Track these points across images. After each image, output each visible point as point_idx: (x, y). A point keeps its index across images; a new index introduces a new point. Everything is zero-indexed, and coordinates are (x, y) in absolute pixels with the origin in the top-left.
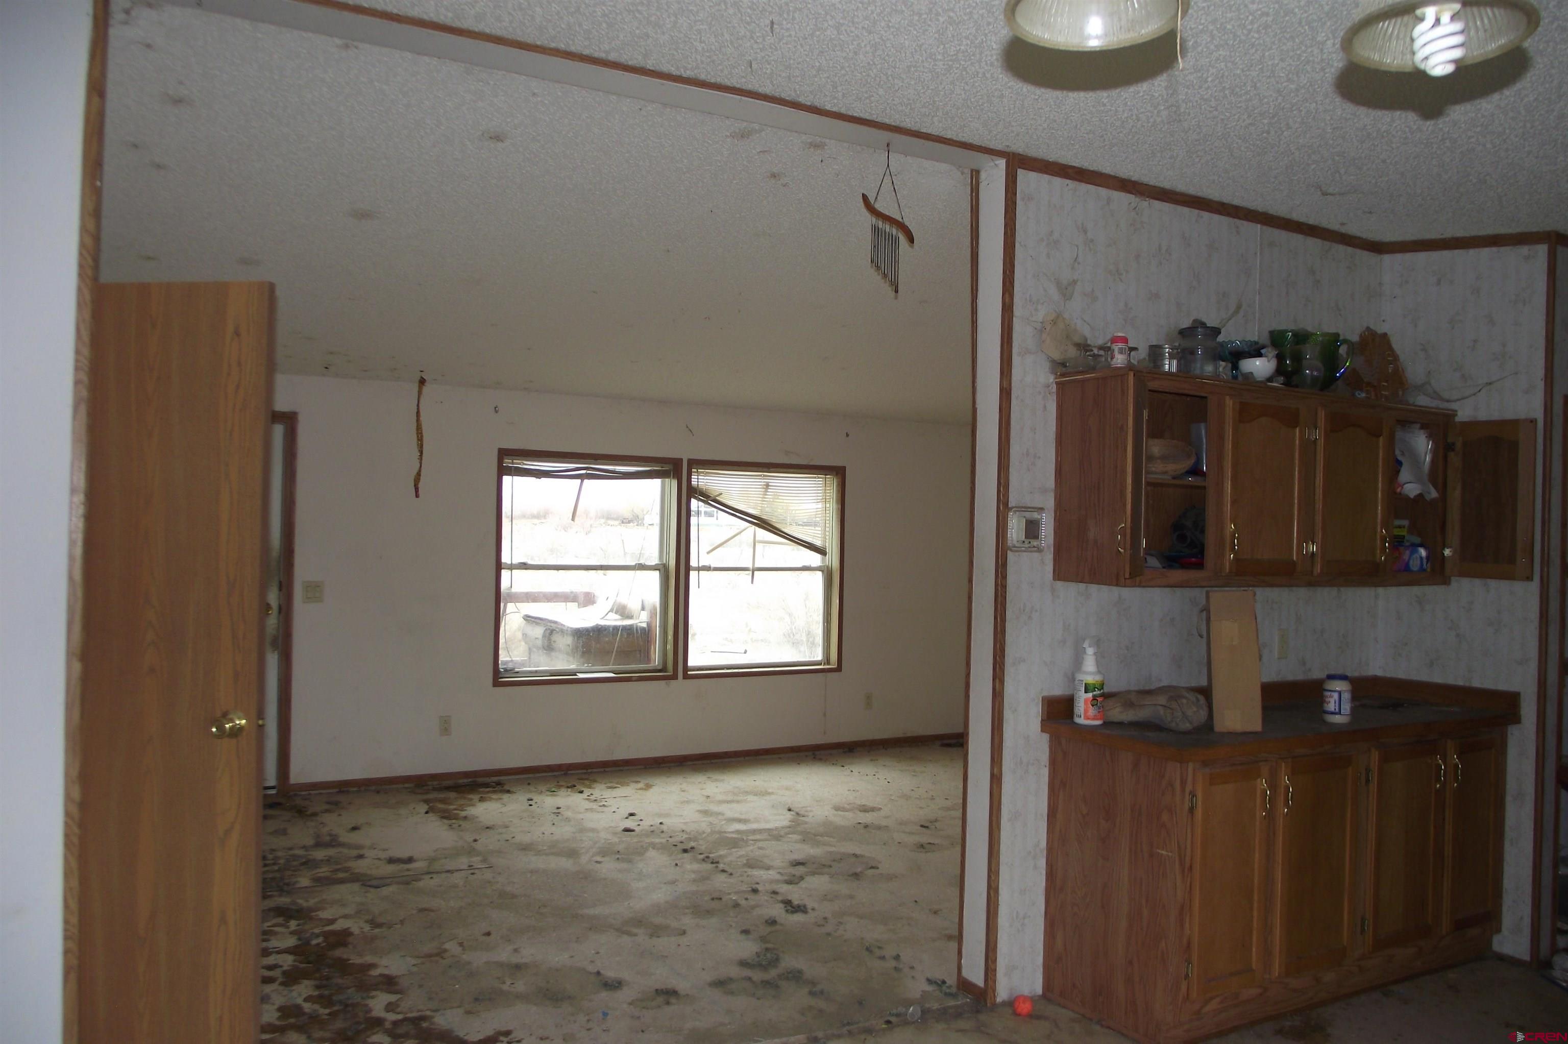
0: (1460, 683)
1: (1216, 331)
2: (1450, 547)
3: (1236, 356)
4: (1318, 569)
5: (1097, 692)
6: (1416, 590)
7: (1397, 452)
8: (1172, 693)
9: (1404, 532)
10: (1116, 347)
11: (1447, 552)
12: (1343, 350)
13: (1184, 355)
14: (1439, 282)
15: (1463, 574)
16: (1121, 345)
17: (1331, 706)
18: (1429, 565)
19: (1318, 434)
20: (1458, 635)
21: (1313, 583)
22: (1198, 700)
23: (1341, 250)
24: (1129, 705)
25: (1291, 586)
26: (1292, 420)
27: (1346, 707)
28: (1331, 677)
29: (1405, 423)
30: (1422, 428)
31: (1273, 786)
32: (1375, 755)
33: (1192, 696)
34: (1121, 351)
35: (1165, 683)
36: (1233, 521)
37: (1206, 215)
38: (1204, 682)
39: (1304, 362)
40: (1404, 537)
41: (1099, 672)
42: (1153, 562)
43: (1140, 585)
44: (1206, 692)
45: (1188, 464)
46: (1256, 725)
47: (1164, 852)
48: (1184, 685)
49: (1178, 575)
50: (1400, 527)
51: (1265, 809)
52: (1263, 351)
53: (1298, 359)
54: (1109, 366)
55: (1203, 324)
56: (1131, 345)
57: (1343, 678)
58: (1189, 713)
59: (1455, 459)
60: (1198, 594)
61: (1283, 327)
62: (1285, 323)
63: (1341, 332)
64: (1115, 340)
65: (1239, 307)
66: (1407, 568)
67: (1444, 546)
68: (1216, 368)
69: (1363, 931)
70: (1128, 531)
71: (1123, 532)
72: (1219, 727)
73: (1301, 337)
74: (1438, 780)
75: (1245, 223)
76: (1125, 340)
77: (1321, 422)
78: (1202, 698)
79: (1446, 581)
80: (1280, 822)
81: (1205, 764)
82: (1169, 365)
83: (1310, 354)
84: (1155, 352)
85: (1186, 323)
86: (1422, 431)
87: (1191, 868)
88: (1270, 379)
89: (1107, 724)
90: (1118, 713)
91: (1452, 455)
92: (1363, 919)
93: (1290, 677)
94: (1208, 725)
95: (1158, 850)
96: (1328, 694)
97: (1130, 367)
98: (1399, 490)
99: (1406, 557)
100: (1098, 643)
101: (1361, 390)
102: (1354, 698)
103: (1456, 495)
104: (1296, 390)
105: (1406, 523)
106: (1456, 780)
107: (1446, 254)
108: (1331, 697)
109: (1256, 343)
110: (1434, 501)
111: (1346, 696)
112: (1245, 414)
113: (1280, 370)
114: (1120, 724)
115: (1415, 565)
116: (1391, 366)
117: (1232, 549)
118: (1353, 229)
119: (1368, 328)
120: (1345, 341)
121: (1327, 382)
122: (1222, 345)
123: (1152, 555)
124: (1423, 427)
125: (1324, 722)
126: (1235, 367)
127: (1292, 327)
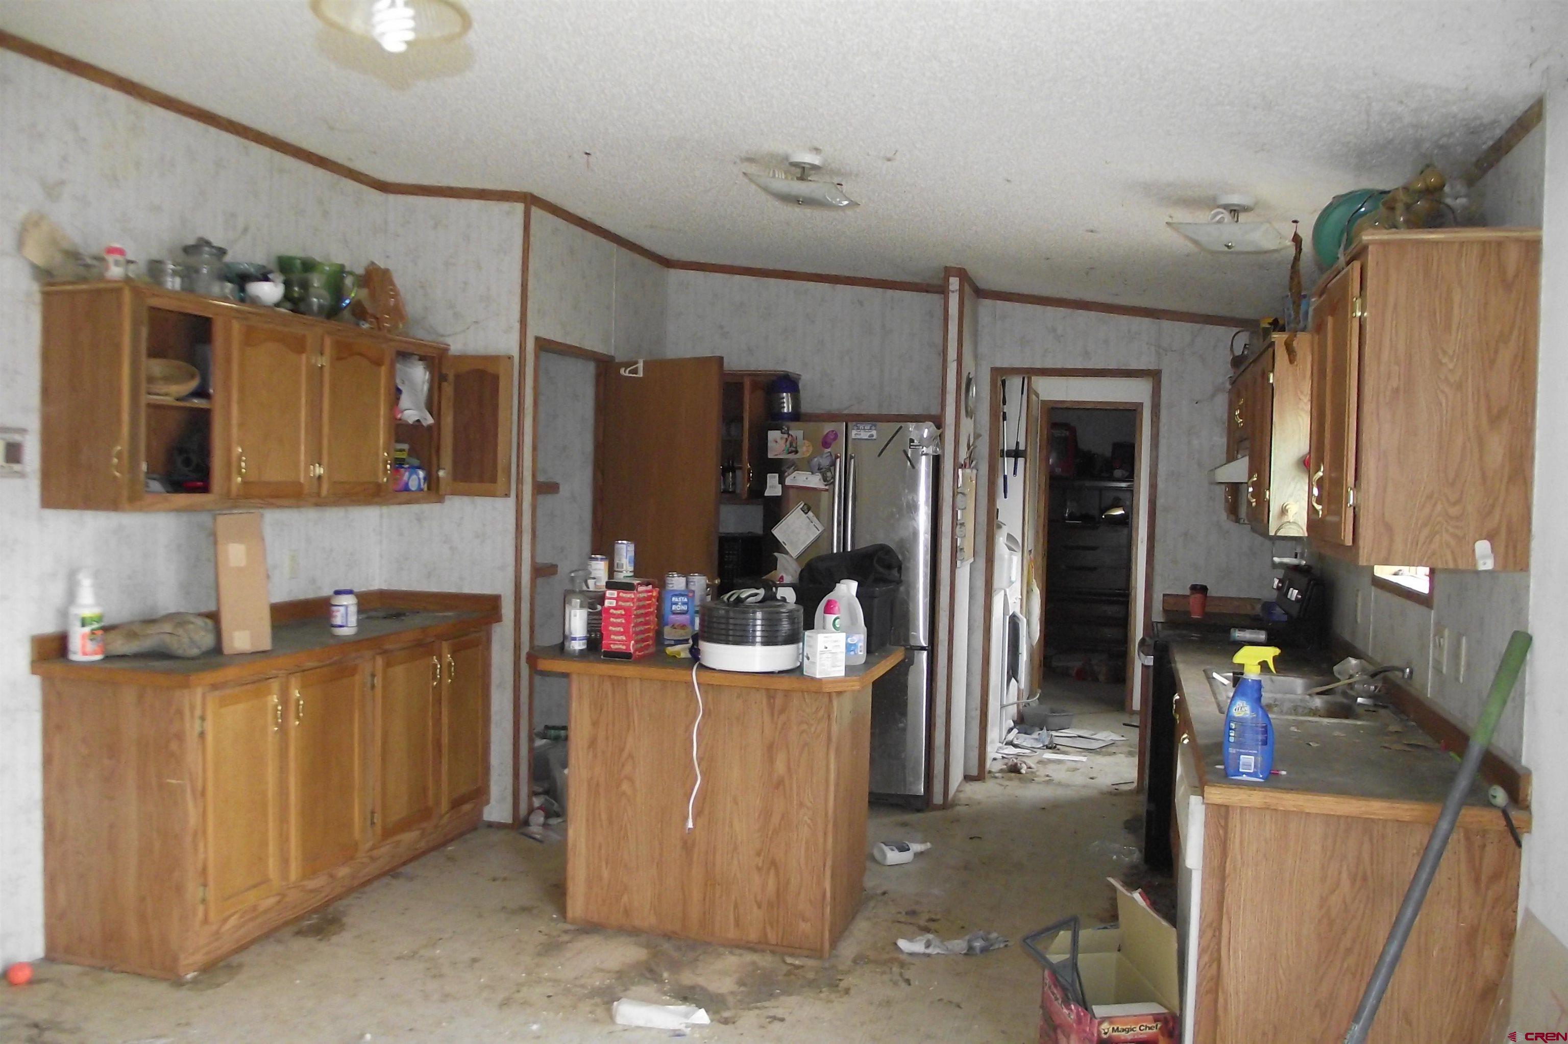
0: (453, 590)
1: (222, 252)
2: (444, 469)
3: (242, 279)
4: (324, 491)
5: (96, 626)
6: (415, 508)
7: (398, 381)
8: (177, 619)
9: (404, 455)
10: (111, 259)
11: (441, 473)
12: (349, 281)
13: (188, 274)
14: (435, 227)
15: (454, 493)
16: (118, 257)
17: (338, 621)
18: (426, 485)
19: (323, 361)
20: (451, 548)
21: (320, 502)
22: (206, 624)
23: (350, 185)
24: (132, 635)
25: (298, 507)
26: (298, 346)
27: (353, 620)
28: (338, 593)
29: (404, 355)
30: (420, 360)
31: (284, 700)
32: (380, 661)
33: (200, 622)
34: (117, 263)
35: (172, 610)
36: (241, 443)
37: (213, 130)
38: (212, 608)
39: (312, 290)
40: (404, 459)
41: (98, 604)
42: (156, 486)
43: (141, 509)
44: (214, 617)
45: (193, 384)
46: (266, 643)
47: (174, 781)
48: (191, 611)
49: (183, 499)
50: (401, 450)
51: (277, 724)
52: (270, 276)
53: (305, 285)
54: (101, 278)
55: (208, 243)
56: (130, 256)
57: (350, 592)
58: (197, 637)
59: (448, 389)
60: (204, 518)
61: (292, 253)
62: (294, 250)
63: (346, 264)
64: (112, 251)
65: (246, 230)
66: (406, 489)
67: (439, 468)
68: (222, 288)
69: (373, 823)
70: (126, 455)
71: (119, 455)
72: (227, 649)
73: (309, 266)
74: (434, 678)
75: (253, 144)
76: (121, 252)
77: (328, 350)
78: (209, 622)
79: (440, 499)
80: (293, 734)
81: (215, 687)
82: (173, 283)
83: (316, 281)
84: (155, 268)
85: (191, 241)
86: (421, 362)
87: (203, 793)
88: (278, 305)
89: (108, 658)
90: (120, 646)
91: (445, 384)
92: (373, 813)
93: (302, 596)
94: (217, 649)
95: (169, 781)
96: (335, 608)
97: (127, 280)
98: (399, 416)
99: (406, 477)
100: (96, 575)
101: (365, 320)
102: (360, 612)
103: (448, 421)
104: (305, 317)
105: (406, 446)
106: (450, 677)
107: (443, 201)
108: (338, 611)
109: (264, 267)
110: (430, 427)
111: (353, 610)
112: (250, 337)
113: (288, 297)
114: (122, 657)
115: (413, 485)
116: (393, 300)
117: (240, 473)
118: (360, 166)
119: (373, 263)
120: (350, 273)
121: (332, 312)
122: (227, 266)
123: (154, 479)
124: (421, 358)
125: (334, 636)
126: (242, 289)
127: (301, 254)
